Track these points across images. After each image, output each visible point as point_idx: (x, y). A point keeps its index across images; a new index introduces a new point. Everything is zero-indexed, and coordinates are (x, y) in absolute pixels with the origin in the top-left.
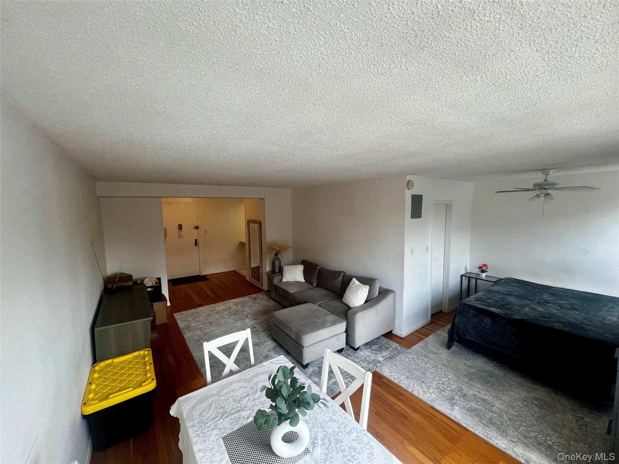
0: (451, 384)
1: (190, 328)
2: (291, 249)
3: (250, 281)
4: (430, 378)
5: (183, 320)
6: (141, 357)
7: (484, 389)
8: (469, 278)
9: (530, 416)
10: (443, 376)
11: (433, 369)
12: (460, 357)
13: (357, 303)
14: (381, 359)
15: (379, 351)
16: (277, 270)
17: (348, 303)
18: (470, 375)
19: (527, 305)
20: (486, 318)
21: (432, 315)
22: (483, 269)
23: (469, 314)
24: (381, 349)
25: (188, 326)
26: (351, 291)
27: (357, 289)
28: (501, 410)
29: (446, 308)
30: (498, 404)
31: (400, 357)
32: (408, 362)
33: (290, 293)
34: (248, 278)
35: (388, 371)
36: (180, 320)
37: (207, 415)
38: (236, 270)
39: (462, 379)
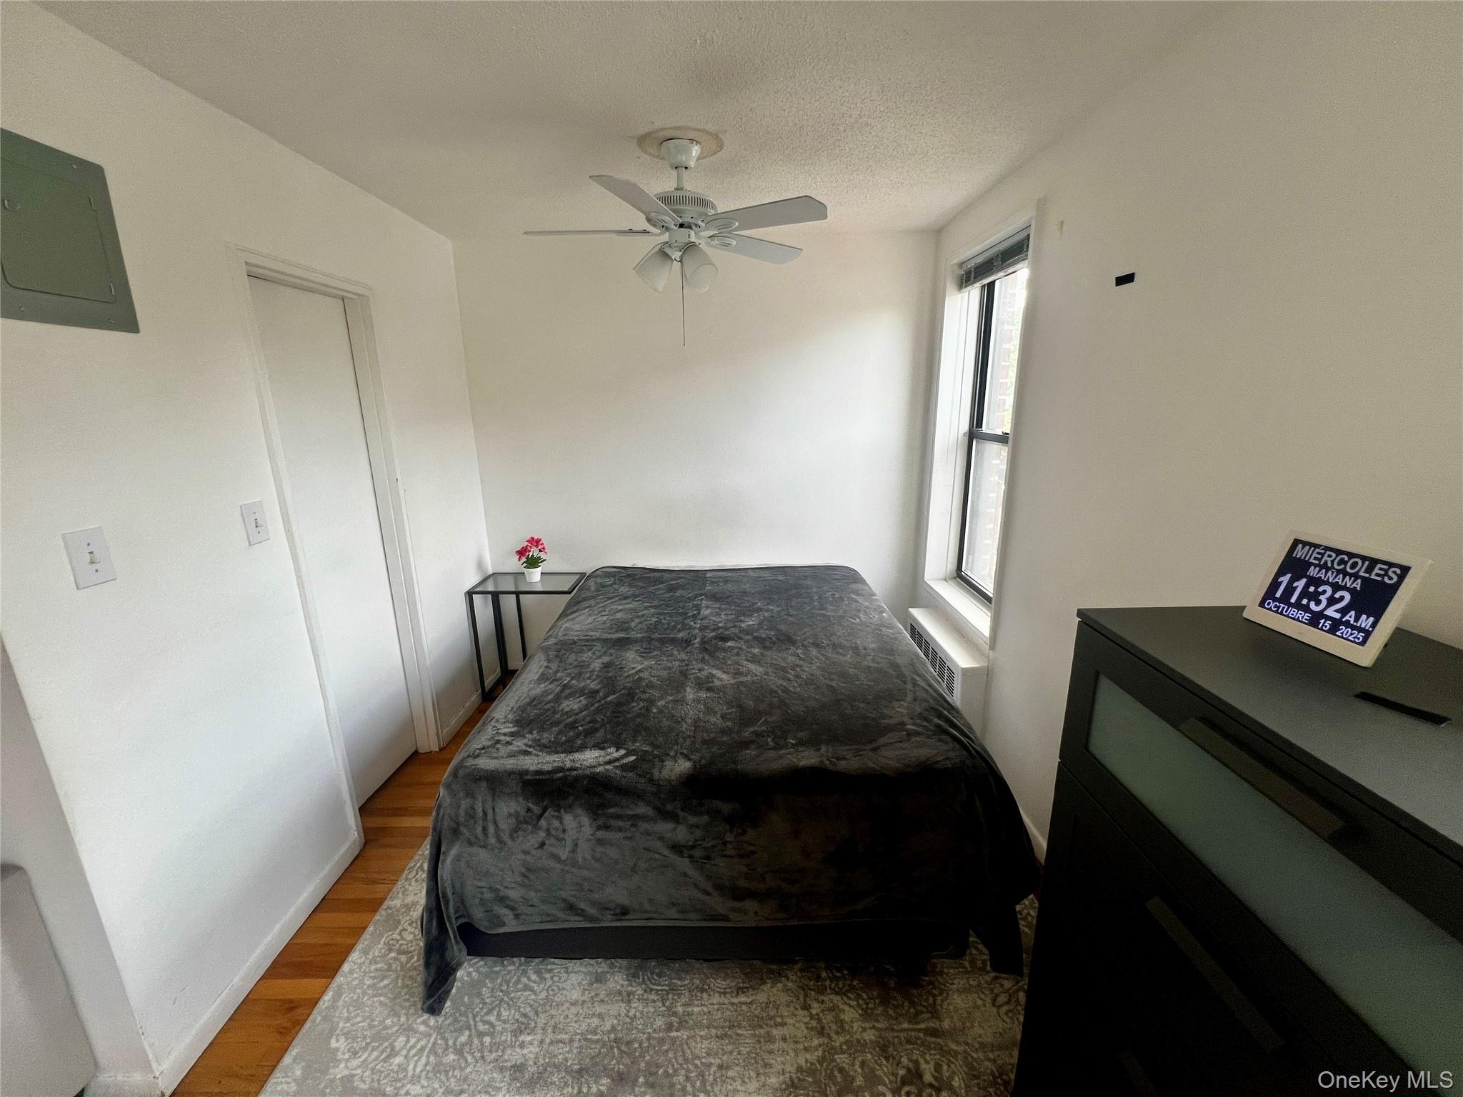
8: (496, 596)
20: (568, 819)
21: (365, 810)
22: (529, 554)
23: (495, 823)
29: (428, 738)
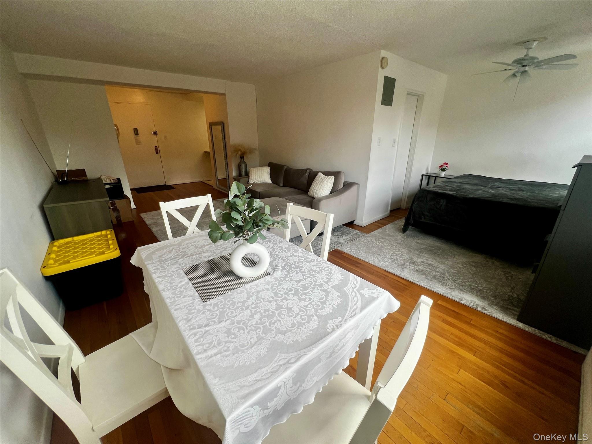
0: (403, 256)
1: (158, 224)
2: (257, 152)
3: (217, 188)
4: (385, 252)
5: (150, 219)
6: (102, 236)
7: (431, 258)
8: (429, 176)
9: (467, 273)
10: (397, 251)
11: (389, 246)
12: (413, 238)
13: (322, 194)
14: (342, 241)
15: (341, 236)
16: (243, 174)
17: (314, 195)
18: (420, 250)
19: (480, 189)
20: (442, 201)
21: (391, 211)
22: (443, 167)
23: (426, 199)
24: (342, 234)
25: (156, 223)
26: (316, 183)
27: (322, 181)
28: (444, 270)
29: (404, 206)
30: (442, 267)
31: (360, 240)
32: (366, 243)
33: (257, 192)
34: (215, 187)
35: (348, 249)
36: (147, 218)
37: (167, 257)
38: (203, 181)
39: (413, 252)
